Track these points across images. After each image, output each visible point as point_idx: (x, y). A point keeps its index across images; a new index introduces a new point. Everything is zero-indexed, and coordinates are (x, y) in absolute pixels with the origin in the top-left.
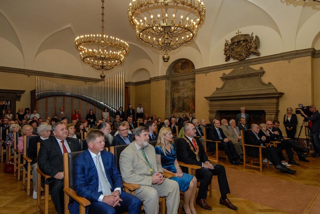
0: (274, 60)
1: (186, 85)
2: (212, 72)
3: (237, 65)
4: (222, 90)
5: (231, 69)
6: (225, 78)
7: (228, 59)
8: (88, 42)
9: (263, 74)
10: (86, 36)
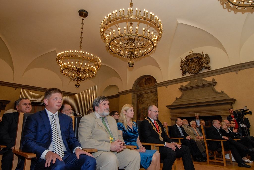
0: (224, 72)
1: (149, 97)
2: (171, 84)
3: (192, 78)
4: (181, 99)
5: (188, 82)
6: (182, 89)
7: (184, 73)
8: (68, 57)
9: (215, 84)
10: (66, 51)
